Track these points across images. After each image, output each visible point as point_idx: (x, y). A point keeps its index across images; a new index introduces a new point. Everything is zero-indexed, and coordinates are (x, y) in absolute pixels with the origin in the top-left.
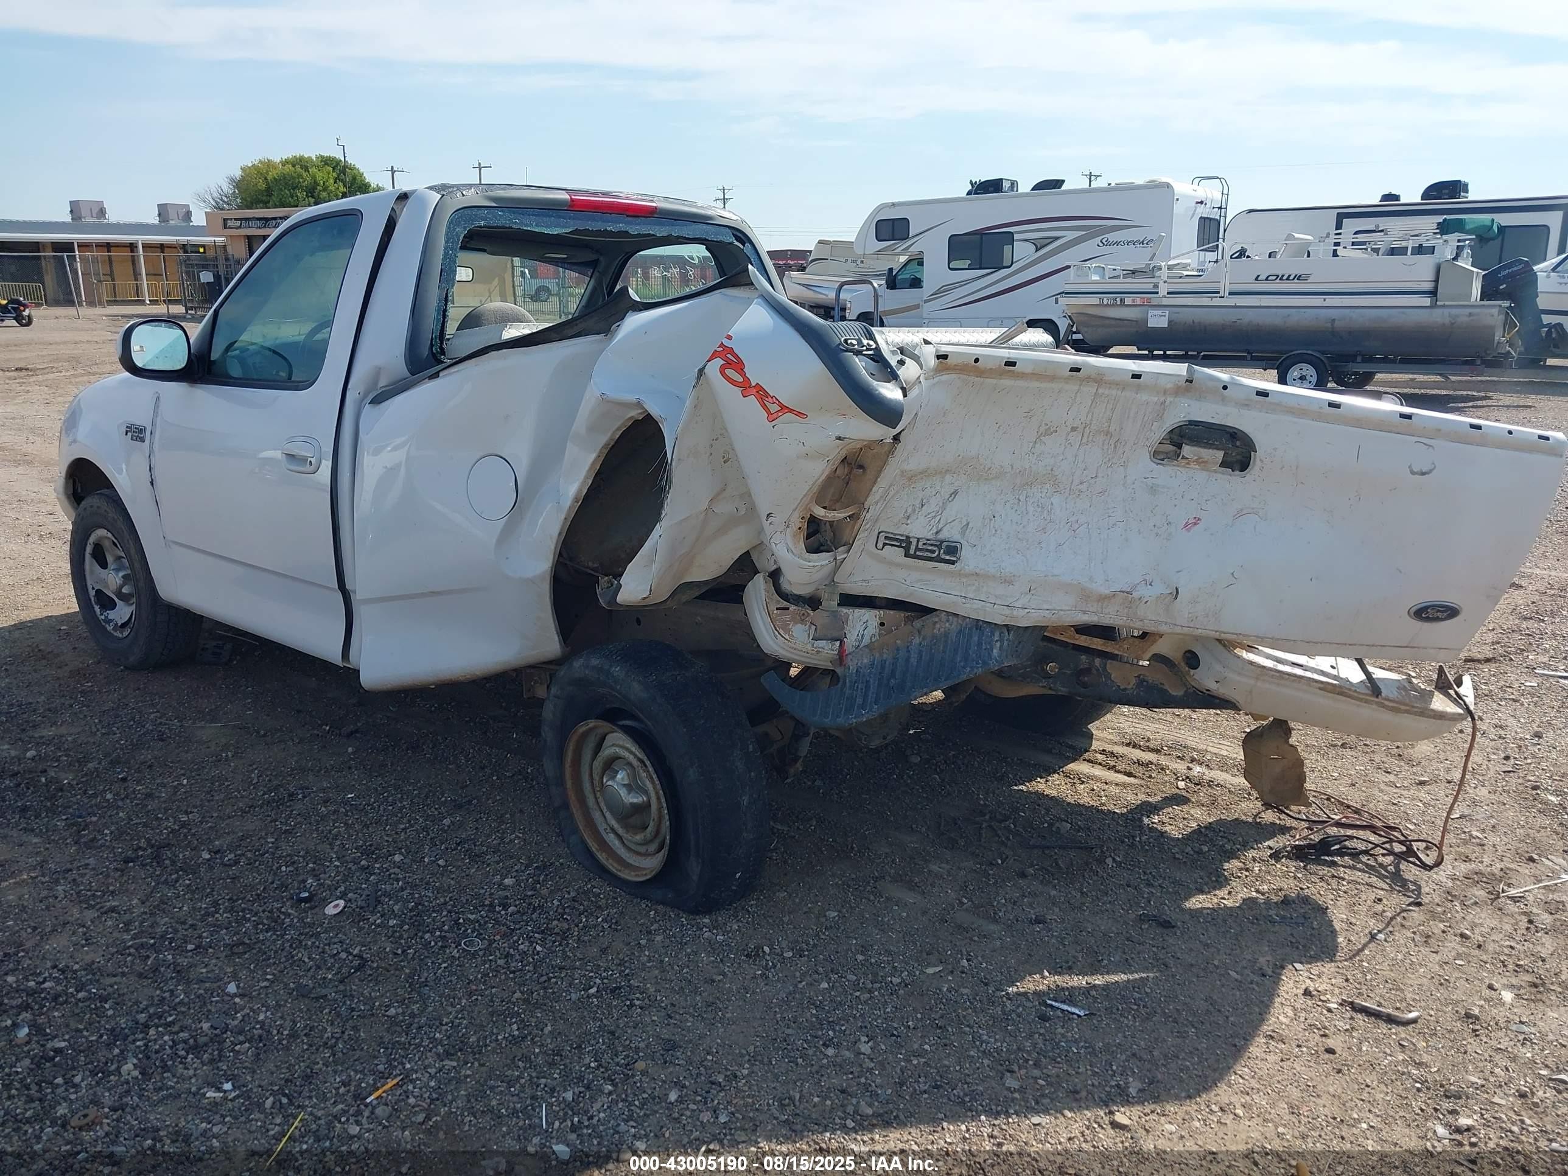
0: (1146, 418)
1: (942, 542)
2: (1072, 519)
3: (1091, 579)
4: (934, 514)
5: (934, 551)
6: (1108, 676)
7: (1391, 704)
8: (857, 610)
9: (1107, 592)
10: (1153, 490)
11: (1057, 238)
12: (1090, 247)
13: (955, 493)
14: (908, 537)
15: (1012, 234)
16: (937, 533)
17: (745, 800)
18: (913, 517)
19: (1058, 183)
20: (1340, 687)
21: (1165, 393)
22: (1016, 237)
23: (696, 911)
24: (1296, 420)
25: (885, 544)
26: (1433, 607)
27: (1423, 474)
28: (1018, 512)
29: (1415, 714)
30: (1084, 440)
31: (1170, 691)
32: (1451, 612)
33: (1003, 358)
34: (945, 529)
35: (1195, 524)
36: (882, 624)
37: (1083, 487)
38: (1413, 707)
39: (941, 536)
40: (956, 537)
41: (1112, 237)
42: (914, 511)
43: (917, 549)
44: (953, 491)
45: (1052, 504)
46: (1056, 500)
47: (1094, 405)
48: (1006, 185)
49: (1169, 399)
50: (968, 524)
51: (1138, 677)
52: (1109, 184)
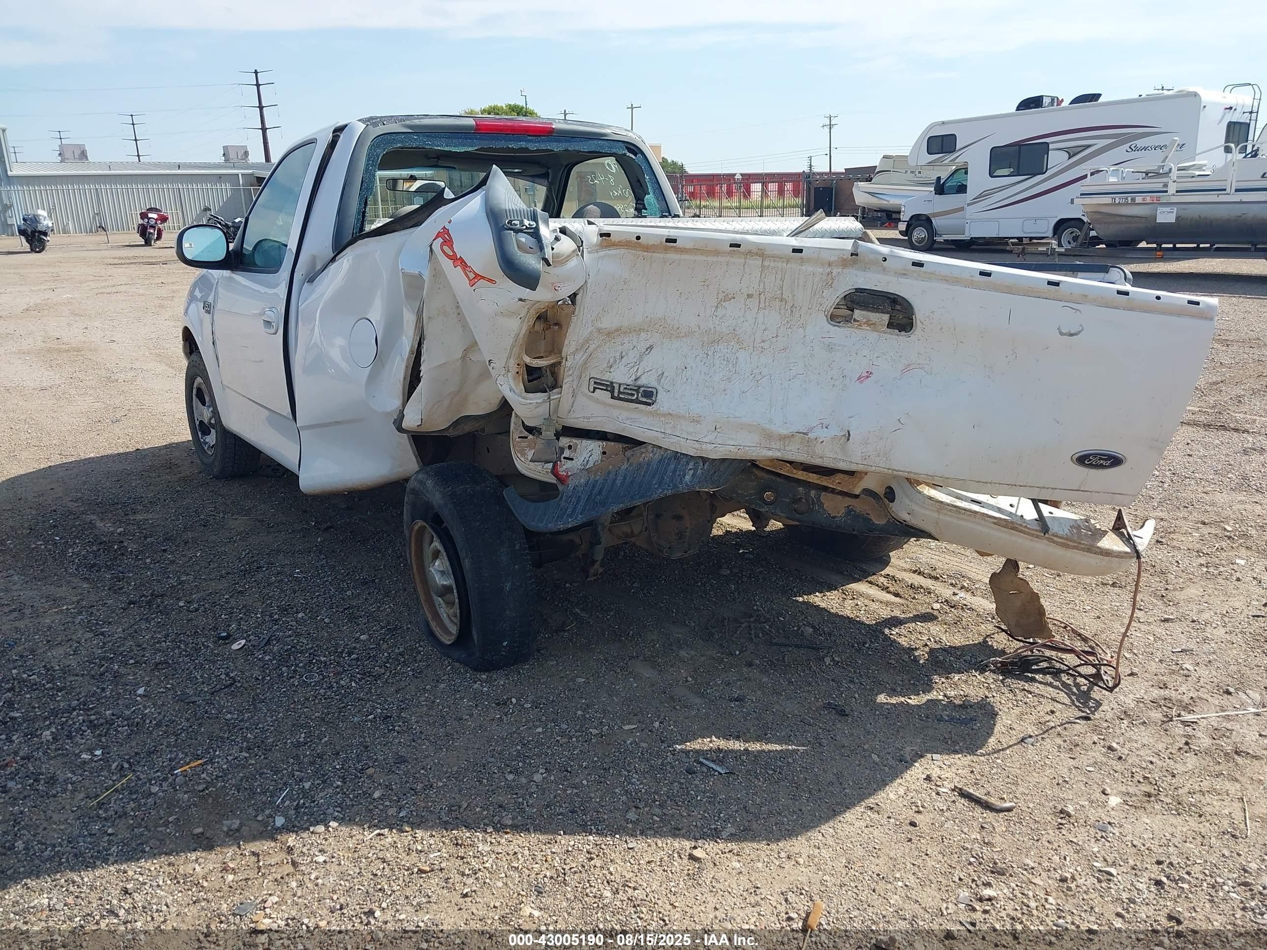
0: (815, 287)
1: (639, 387)
2: (757, 371)
3: (771, 421)
4: (632, 364)
5: (633, 395)
6: (821, 505)
7: (1060, 540)
8: (584, 441)
9: (785, 432)
10: (830, 348)
11: (1089, 146)
12: (1120, 153)
13: (651, 348)
14: (612, 383)
15: (1047, 144)
16: (636, 380)
17: (508, 586)
18: (615, 366)
19: (1095, 97)
20: (1012, 523)
21: (830, 265)
22: (1051, 146)
23: (477, 669)
24: (950, 287)
25: (595, 388)
26: (1095, 455)
27: (1071, 335)
28: (707, 365)
29: (1083, 550)
30: (762, 305)
31: (874, 521)
32: (1115, 461)
33: (663, 236)
34: (643, 377)
35: (868, 377)
36: (604, 453)
37: (766, 345)
38: (1080, 543)
39: (639, 383)
40: (654, 384)
41: (1140, 143)
42: (615, 361)
43: (620, 392)
44: (648, 346)
45: (737, 358)
46: (742, 355)
47: (763, 276)
48: (1046, 101)
49: (835, 271)
50: (663, 373)
51: (848, 507)
52: (1140, 96)
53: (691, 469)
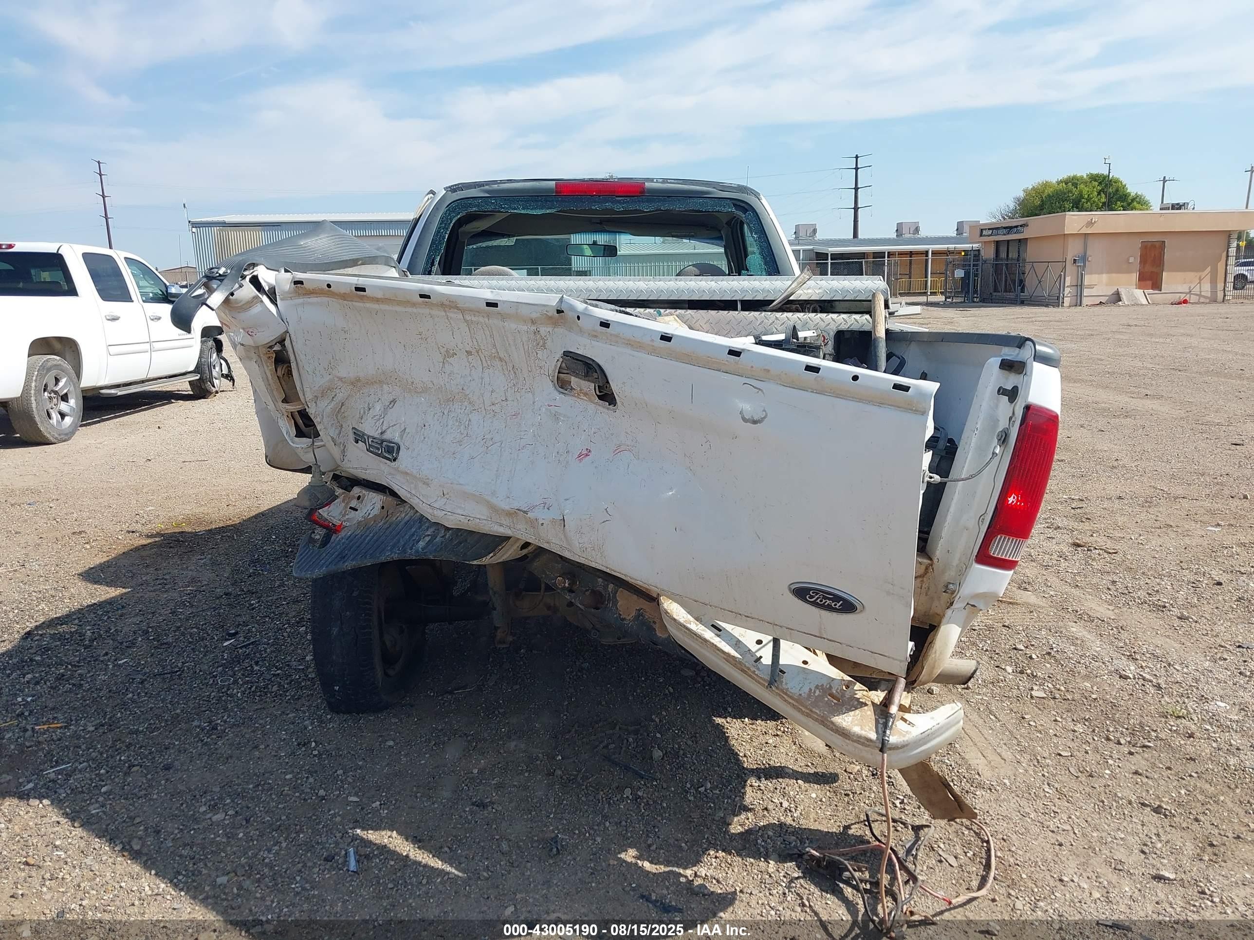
0: (526, 347)
1: (383, 441)
2: (488, 436)
3: (494, 493)
4: (378, 417)
5: (380, 449)
6: (615, 603)
7: (791, 701)
8: (371, 493)
9: (507, 508)
10: (556, 417)
13: (394, 401)
14: (363, 434)
16: (382, 433)
18: (365, 418)
20: (740, 663)
21: (533, 322)
24: (635, 353)
25: (358, 439)
26: (817, 592)
27: (754, 422)
28: (442, 424)
29: (817, 721)
30: (485, 365)
31: (657, 632)
32: (848, 607)
33: (351, 284)
34: (388, 432)
35: (587, 455)
36: (383, 507)
37: (496, 408)
38: (811, 711)
39: (385, 437)
40: (397, 439)
42: (364, 412)
43: (371, 445)
44: (391, 399)
45: (470, 420)
46: (474, 417)
47: (472, 331)
49: (544, 330)
50: (405, 429)
51: (639, 610)
53: (429, 535)
